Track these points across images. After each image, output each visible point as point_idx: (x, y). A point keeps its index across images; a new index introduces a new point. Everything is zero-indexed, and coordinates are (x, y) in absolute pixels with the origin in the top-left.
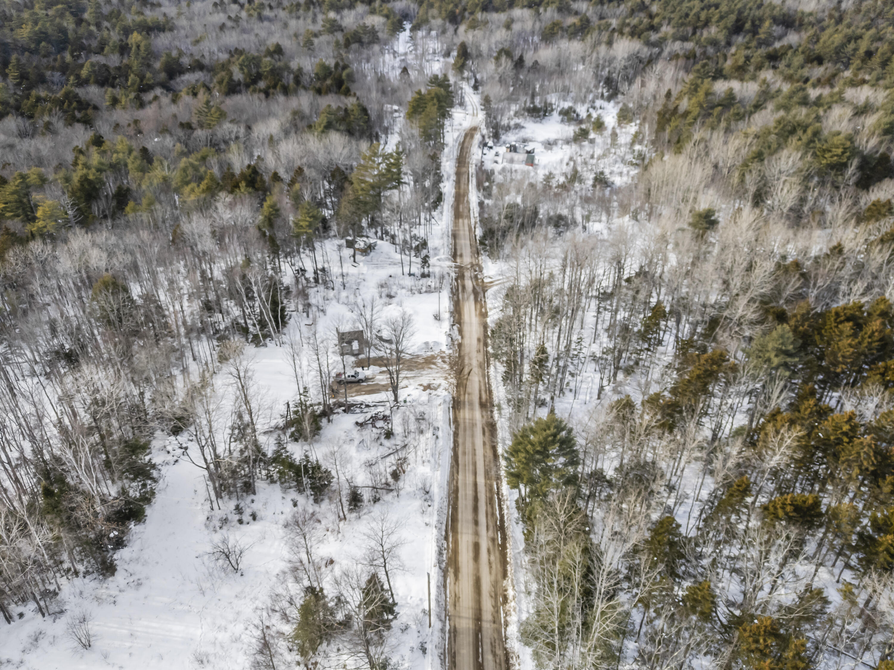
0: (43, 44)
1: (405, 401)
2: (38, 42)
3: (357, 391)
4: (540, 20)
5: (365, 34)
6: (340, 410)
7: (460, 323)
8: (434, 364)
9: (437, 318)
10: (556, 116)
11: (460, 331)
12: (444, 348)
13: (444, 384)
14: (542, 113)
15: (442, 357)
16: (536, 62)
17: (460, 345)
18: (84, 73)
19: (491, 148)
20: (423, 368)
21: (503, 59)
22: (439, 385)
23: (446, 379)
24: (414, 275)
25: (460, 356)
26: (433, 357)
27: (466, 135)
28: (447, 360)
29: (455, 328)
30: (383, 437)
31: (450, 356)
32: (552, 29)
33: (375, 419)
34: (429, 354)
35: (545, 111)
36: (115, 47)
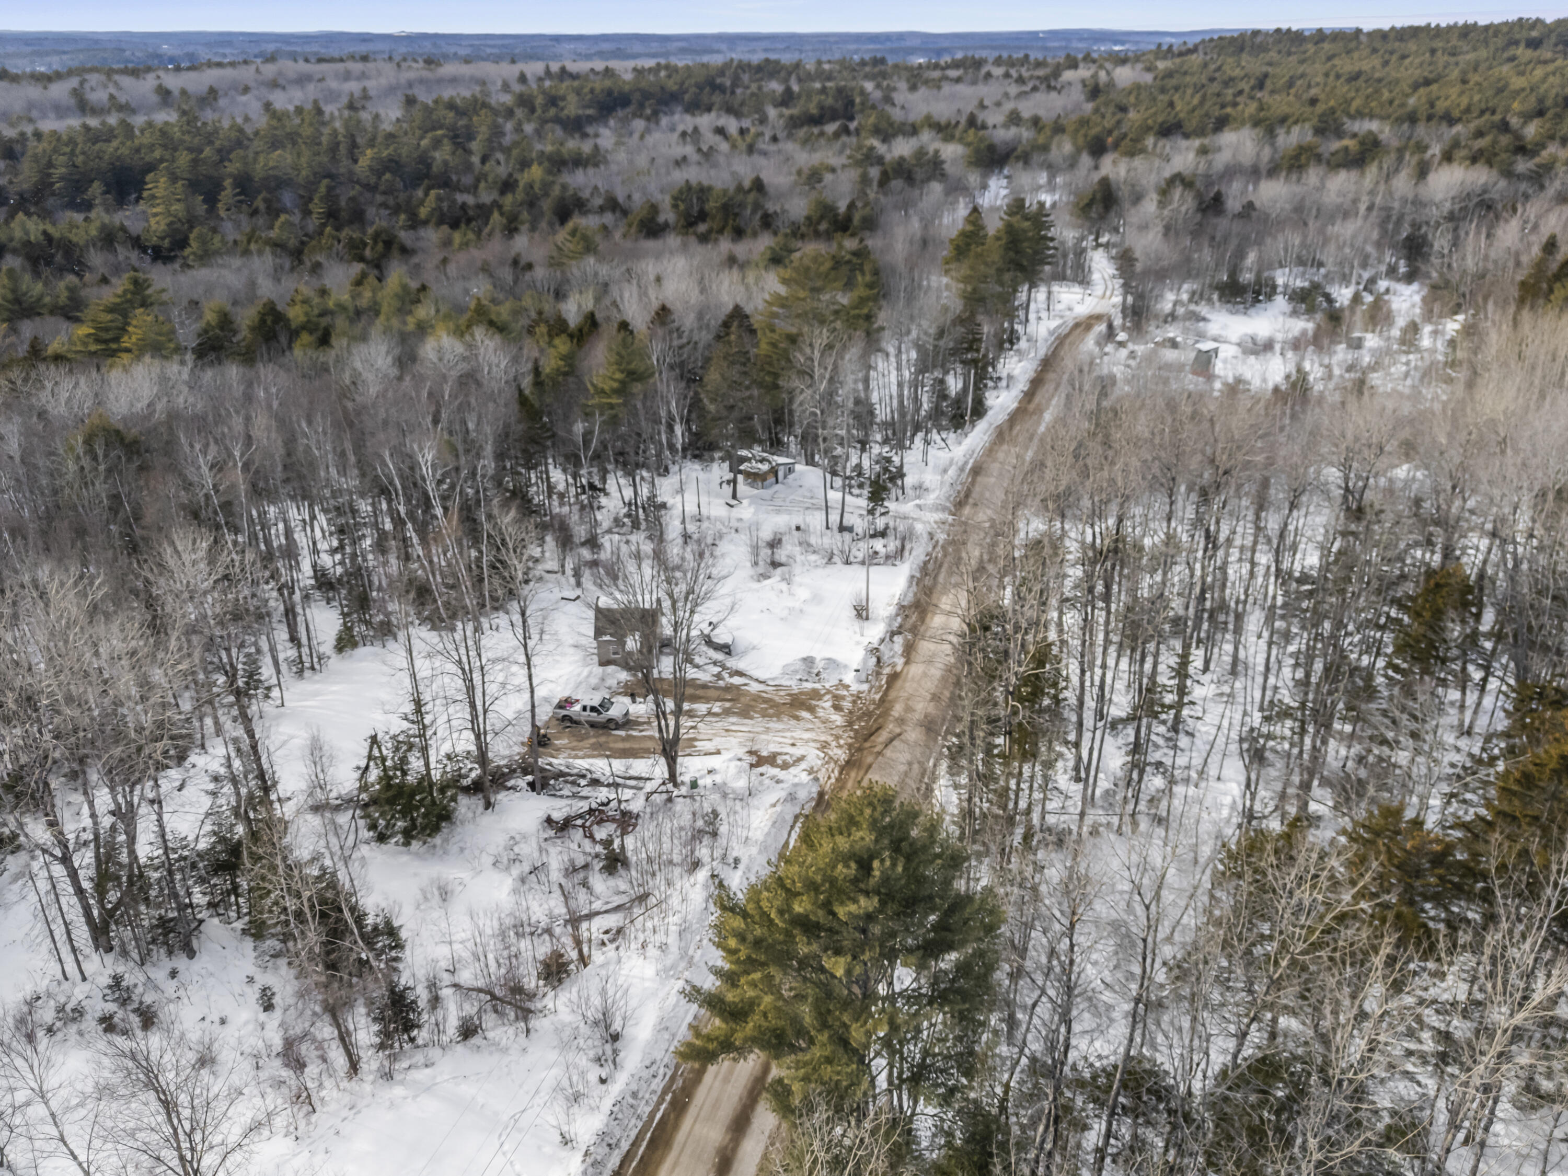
0: (388, 176)
1: (694, 785)
2: (380, 174)
3: (594, 747)
4: (1273, 145)
5: (921, 166)
6: (522, 782)
7: (914, 630)
8: (811, 709)
9: (862, 612)
10: (1280, 302)
11: (909, 650)
12: (849, 678)
13: (814, 756)
14: (1249, 296)
15: (836, 697)
16: (1250, 206)
17: (894, 677)
18: (423, 212)
19: (1121, 344)
20: (778, 716)
21: (1177, 192)
22: (801, 759)
23: (824, 746)
24: (850, 529)
25: (882, 700)
26: (816, 695)
27: (1077, 325)
28: (847, 705)
29: (898, 639)
30: (598, 865)
31: (858, 697)
32: (1297, 157)
33: (598, 814)
34: (809, 686)
35: (1258, 293)
36: (495, 182)
